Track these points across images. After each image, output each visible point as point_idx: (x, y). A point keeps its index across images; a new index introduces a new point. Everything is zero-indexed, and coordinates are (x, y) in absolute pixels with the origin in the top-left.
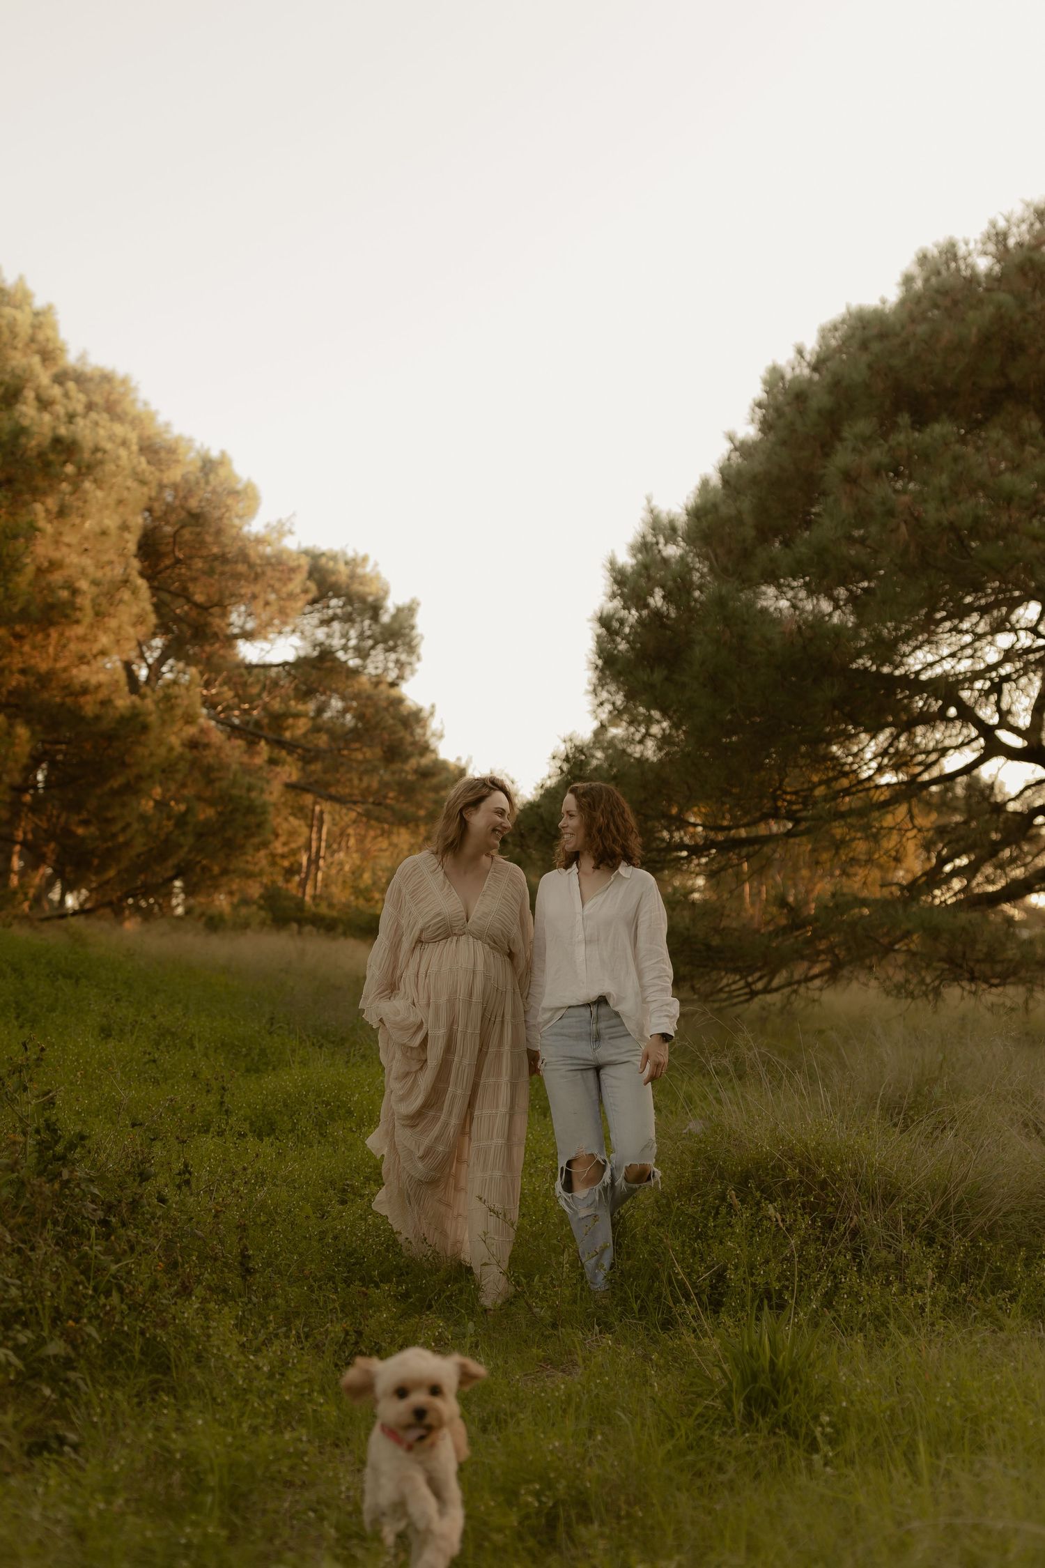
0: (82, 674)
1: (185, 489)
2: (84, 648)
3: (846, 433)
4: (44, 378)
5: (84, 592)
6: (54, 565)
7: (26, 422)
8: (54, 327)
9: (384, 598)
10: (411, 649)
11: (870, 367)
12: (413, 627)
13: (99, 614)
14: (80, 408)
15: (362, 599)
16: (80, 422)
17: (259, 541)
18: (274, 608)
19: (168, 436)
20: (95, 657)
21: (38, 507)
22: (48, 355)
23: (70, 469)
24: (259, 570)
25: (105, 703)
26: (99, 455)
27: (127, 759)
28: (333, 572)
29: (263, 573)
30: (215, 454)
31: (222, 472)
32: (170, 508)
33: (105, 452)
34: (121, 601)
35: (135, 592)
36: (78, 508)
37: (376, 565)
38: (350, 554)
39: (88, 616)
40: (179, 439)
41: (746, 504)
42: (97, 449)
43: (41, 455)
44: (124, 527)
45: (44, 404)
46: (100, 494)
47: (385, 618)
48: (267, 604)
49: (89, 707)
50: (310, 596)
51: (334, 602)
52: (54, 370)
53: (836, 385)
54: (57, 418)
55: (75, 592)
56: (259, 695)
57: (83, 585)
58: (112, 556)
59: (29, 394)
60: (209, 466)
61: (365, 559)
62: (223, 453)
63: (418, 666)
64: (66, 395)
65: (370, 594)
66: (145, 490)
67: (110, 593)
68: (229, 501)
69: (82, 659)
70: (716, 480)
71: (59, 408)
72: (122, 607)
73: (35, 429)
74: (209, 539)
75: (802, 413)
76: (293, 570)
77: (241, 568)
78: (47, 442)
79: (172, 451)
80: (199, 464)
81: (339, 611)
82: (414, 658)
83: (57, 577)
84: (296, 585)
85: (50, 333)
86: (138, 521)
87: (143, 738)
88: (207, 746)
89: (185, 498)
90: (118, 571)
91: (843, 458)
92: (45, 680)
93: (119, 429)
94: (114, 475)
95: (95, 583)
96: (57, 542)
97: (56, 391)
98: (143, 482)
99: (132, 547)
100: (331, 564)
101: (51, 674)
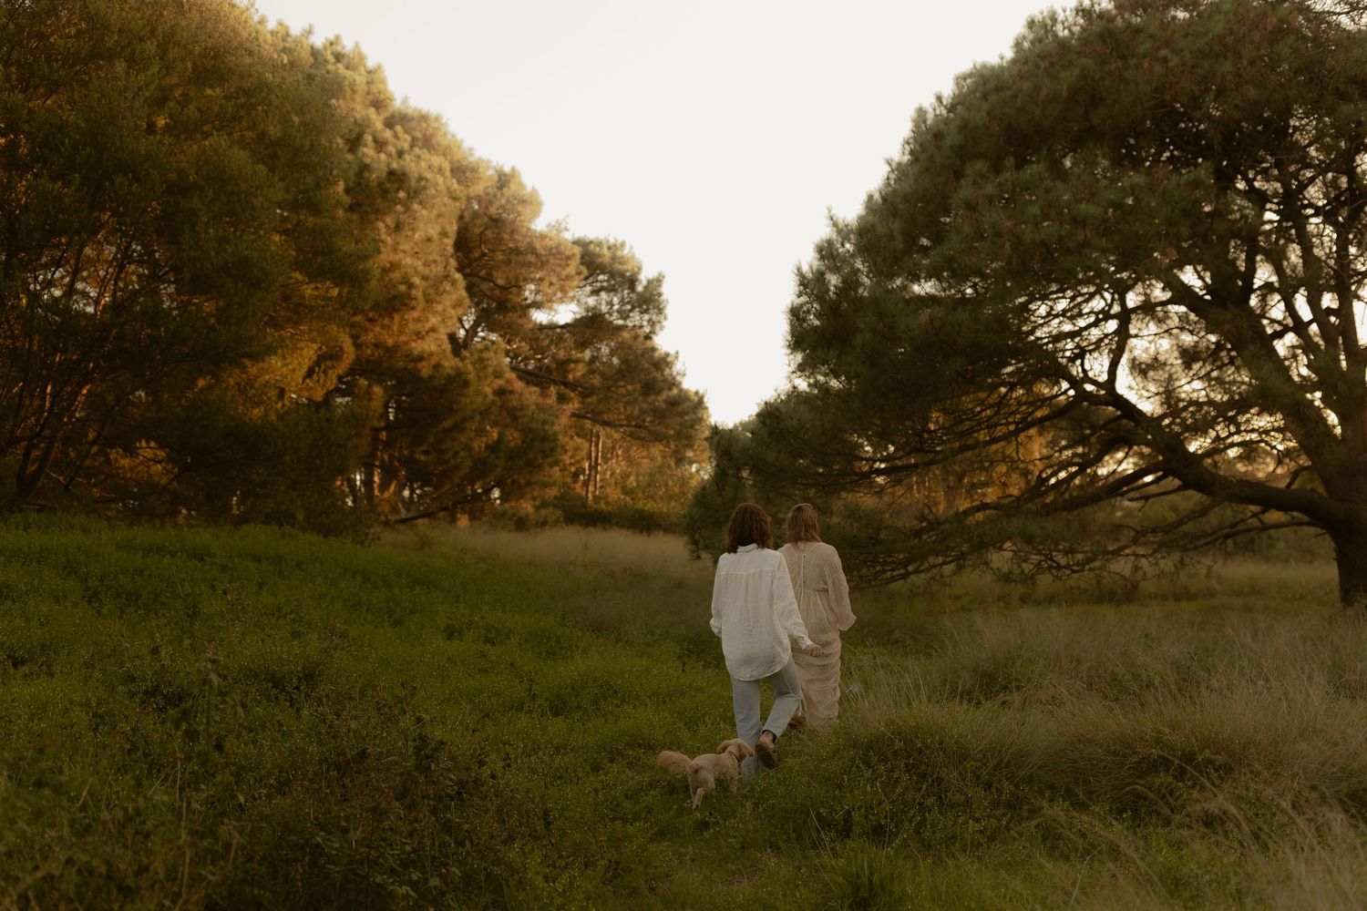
0: (418, 347)
1: (486, 200)
2: (419, 327)
3: (969, 171)
4: (379, 126)
5: (417, 286)
6: (394, 266)
7: (368, 161)
8: (383, 82)
9: (638, 273)
10: (660, 311)
11: (988, 114)
12: (660, 295)
13: (429, 301)
14: (406, 146)
15: (622, 275)
16: (407, 157)
17: (543, 237)
18: (557, 286)
19: (471, 159)
20: (428, 332)
21: (380, 225)
22: (378, 104)
23: (402, 194)
24: (544, 259)
25: (437, 366)
26: (423, 183)
27: (455, 406)
28: (599, 256)
29: (548, 261)
30: (507, 169)
31: (513, 186)
32: (475, 215)
33: (427, 180)
34: (444, 291)
35: (454, 283)
36: (410, 224)
37: (631, 248)
38: (612, 241)
39: (421, 303)
40: (480, 159)
41: (897, 225)
42: (421, 178)
43: (380, 184)
44: (444, 234)
45: (380, 145)
46: (425, 212)
47: (640, 288)
48: (551, 284)
49: (425, 370)
50: (582, 277)
51: (601, 277)
52: (386, 115)
53: (963, 127)
54: (390, 155)
55: (411, 286)
56: (548, 346)
57: (416, 280)
58: (435, 256)
59: (368, 138)
60: (504, 180)
61: (623, 245)
62: (513, 169)
63: (665, 323)
64: (396, 136)
65: (627, 271)
66: (457, 204)
67: (436, 285)
68: (520, 208)
69: (419, 336)
70: (877, 196)
71: (392, 149)
72: (445, 296)
73: (375, 166)
74: (506, 236)
75: (938, 148)
76: (569, 258)
77: (531, 258)
78: (384, 174)
79: (475, 170)
80: (496, 179)
81: (605, 284)
82: (662, 318)
83: (396, 275)
84: (571, 270)
85: (380, 86)
86: (453, 229)
87: (465, 391)
88: (512, 392)
89: (487, 207)
90: (439, 270)
91: (965, 191)
92: (391, 351)
93: (437, 160)
94: (434, 197)
95: (425, 278)
96: (395, 250)
97: (388, 134)
98: (455, 199)
99: (450, 249)
100: (597, 249)
101: (396, 346)
